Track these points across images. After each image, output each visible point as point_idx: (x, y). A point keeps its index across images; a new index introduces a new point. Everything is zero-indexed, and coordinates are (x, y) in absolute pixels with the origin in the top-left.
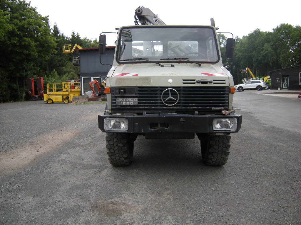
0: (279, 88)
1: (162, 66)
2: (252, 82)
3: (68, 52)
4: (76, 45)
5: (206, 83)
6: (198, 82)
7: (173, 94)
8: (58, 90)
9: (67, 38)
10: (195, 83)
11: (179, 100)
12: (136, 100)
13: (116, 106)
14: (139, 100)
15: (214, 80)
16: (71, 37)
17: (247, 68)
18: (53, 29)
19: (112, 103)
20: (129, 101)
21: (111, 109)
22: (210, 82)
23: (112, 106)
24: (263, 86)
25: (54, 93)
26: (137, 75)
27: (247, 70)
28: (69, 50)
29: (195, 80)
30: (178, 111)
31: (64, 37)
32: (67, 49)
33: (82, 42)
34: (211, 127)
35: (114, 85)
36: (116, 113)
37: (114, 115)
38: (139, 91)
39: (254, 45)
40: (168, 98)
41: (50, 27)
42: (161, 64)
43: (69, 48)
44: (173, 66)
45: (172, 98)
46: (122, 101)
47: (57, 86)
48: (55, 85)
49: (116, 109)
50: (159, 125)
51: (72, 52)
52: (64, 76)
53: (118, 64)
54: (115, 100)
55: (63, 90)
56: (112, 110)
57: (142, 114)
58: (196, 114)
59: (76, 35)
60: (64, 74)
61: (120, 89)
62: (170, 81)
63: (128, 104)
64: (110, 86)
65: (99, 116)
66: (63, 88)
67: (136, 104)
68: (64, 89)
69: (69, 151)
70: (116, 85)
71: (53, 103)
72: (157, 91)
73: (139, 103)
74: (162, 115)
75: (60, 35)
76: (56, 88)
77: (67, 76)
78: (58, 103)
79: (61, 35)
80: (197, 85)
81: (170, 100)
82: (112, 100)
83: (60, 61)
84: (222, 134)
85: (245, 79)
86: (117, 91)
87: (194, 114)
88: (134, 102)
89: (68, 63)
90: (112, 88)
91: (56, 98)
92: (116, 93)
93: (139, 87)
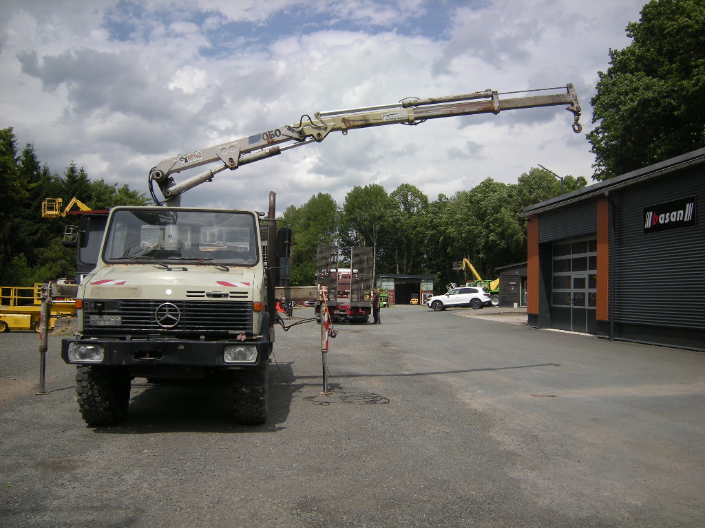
0: (515, 305)
1: (170, 270)
2: (461, 292)
3: (53, 215)
4: (74, 200)
5: (220, 296)
6: (209, 295)
7: (172, 310)
8: (21, 303)
9: (56, 179)
10: (203, 296)
11: (181, 320)
12: (119, 318)
13: (90, 326)
14: (123, 318)
15: (231, 293)
16: (64, 178)
17: (465, 260)
18: (24, 158)
19: (84, 322)
20: (108, 320)
21: (82, 330)
22: (226, 296)
23: (84, 326)
24: (485, 299)
25: (11, 308)
26: (122, 283)
27: (464, 263)
28: (56, 210)
29: (204, 292)
30: (179, 335)
31: (49, 179)
32: (51, 208)
33: (93, 191)
34: (221, 358)
35: (88, 296)
36: (89, 338)
37: (87, 340)
38: (124, 305)
39: (481, 209)
40: (165, 316)
41: (15, 155)
42: (170, 266)
43: (57, 206)
44: (185, 270)
45: (169, 316)
46: (98, 320)
47: (21, 293)
48: (15, 290)
49: (89, 331)
50: (148, 355)
51: (64, 216)
52: (43, 269)
53: (104, 264)
54: (89, 318)
55: (36, 302)
56: (84, 332)
57: (125, 339)
58: (202, 340)
59: (78, 173)
60: (43, 265)
61: (96, 302)
62: (169, 292)
63: (107, 324)
64: (82, 298)
65: (63, 340)
66: (35, 297)
67: (119, 324)
68: (38, 299)
69: (21, 408)
70: (91, 296)
71: (8, 330)
72: (149, 306)
73: (123, 323)
74: (151, 340)
75: (39, 173)
76: (17, 297)
77: (50, 269)
78: (20, 331)
79: (42, 172)
80: (206, 298)
81: (168, 319)
82: (84, 318)
83: (35, 233)
84: (238, 368)
85: (453, 285)
86: (93, 305)
87: (199, 339)
88: (115, 321)
89: (54, 238)
90: (84, 300)
91: (16, 321)
92: (91, 308)
93: (124, 301)
